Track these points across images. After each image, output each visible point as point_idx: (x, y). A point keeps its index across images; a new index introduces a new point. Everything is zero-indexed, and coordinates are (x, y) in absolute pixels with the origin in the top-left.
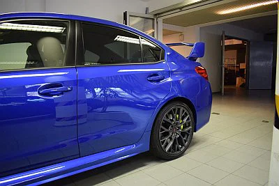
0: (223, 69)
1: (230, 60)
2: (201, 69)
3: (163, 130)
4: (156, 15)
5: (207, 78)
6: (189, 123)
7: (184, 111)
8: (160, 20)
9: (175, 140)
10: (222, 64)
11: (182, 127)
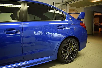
0: (94, 25)
1: (96, 21)
2: (83, 24)
3: (64, 50)
4: (66, 3)
5: (85, 28)
6: (76, 48)
7: (74, 42)
8: (68, 5)
9: (69, 55)
10: (93, 23)
11: (73, 49)
